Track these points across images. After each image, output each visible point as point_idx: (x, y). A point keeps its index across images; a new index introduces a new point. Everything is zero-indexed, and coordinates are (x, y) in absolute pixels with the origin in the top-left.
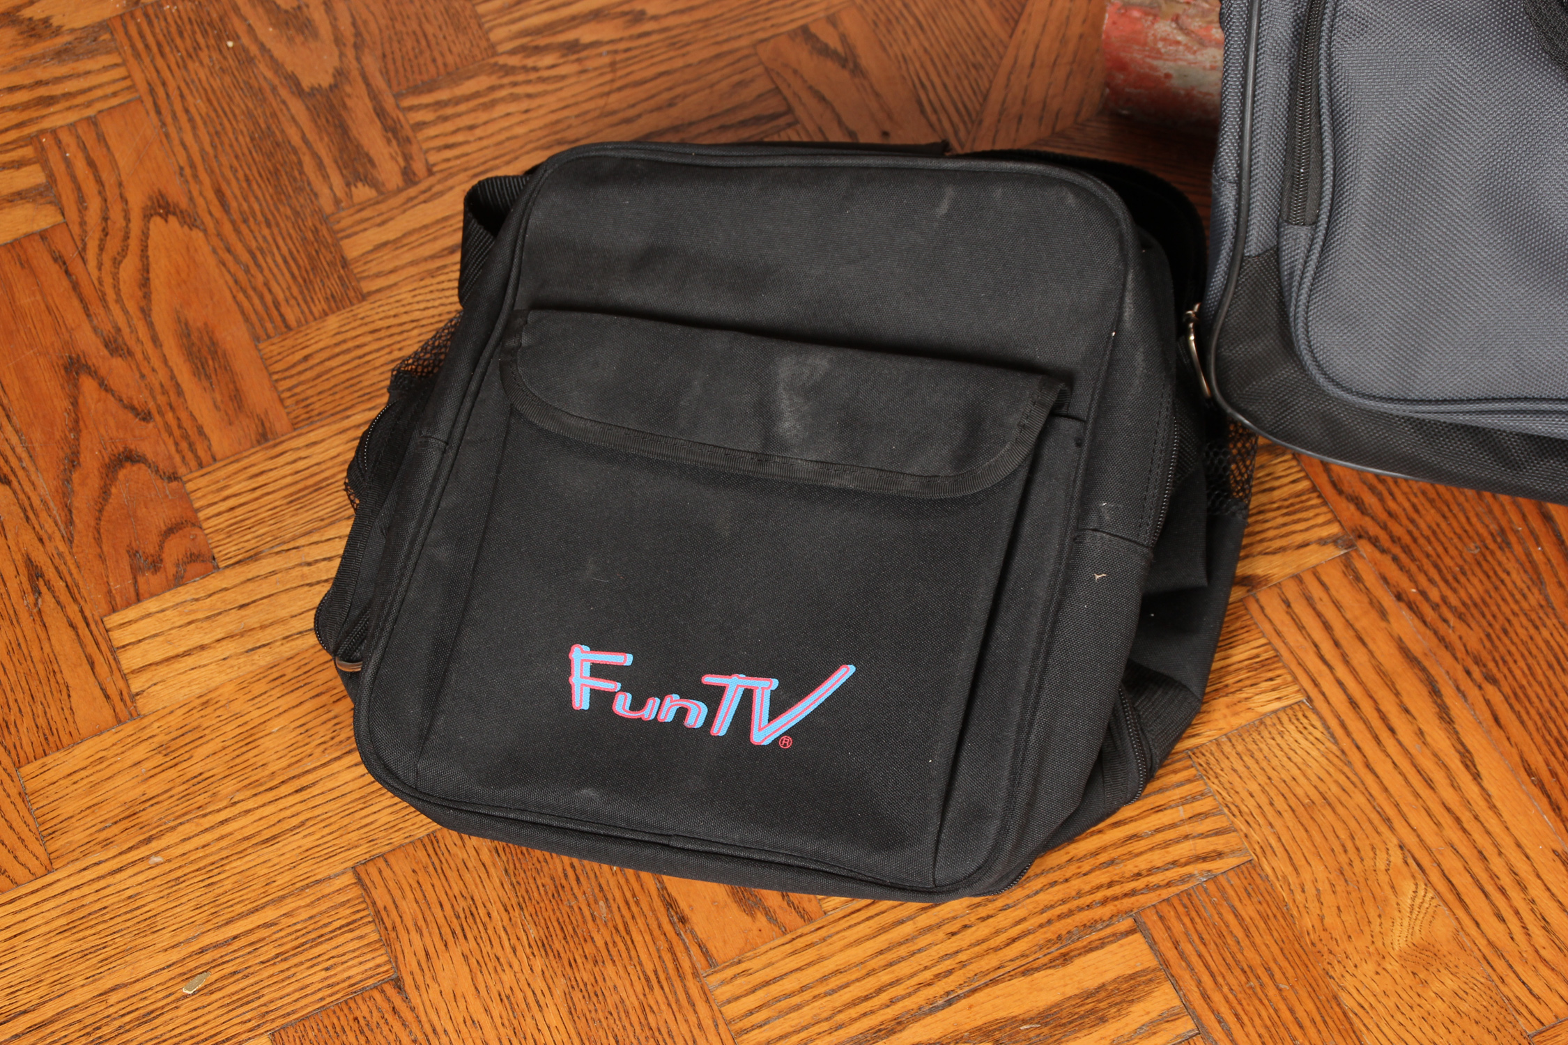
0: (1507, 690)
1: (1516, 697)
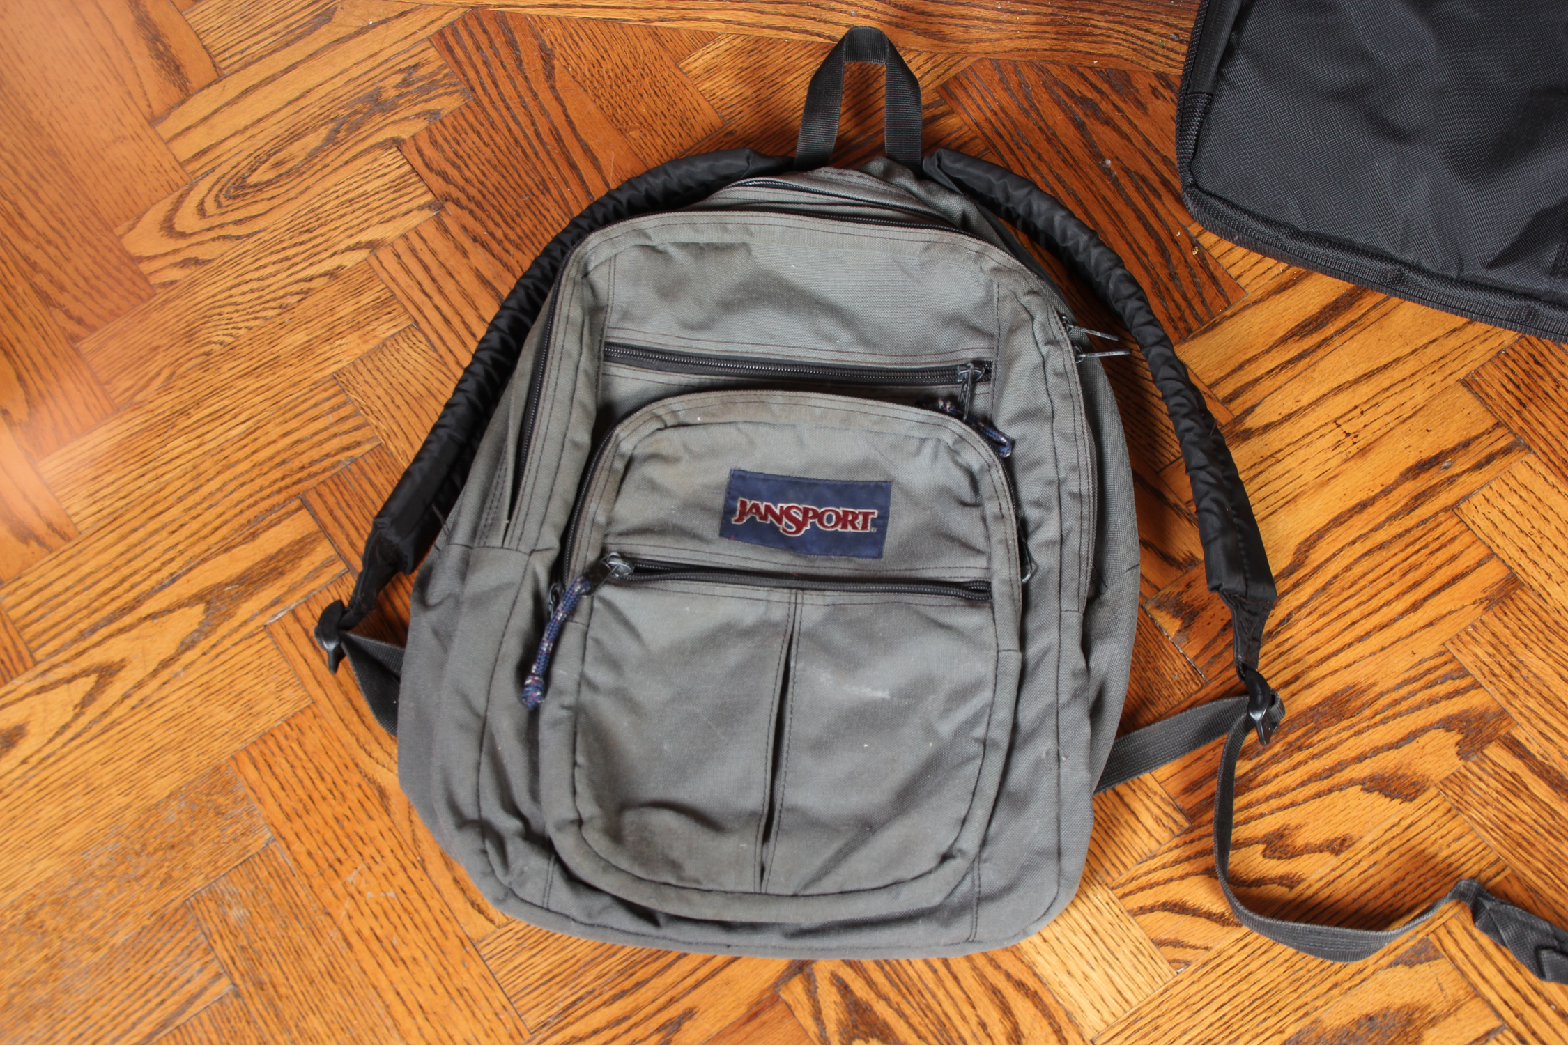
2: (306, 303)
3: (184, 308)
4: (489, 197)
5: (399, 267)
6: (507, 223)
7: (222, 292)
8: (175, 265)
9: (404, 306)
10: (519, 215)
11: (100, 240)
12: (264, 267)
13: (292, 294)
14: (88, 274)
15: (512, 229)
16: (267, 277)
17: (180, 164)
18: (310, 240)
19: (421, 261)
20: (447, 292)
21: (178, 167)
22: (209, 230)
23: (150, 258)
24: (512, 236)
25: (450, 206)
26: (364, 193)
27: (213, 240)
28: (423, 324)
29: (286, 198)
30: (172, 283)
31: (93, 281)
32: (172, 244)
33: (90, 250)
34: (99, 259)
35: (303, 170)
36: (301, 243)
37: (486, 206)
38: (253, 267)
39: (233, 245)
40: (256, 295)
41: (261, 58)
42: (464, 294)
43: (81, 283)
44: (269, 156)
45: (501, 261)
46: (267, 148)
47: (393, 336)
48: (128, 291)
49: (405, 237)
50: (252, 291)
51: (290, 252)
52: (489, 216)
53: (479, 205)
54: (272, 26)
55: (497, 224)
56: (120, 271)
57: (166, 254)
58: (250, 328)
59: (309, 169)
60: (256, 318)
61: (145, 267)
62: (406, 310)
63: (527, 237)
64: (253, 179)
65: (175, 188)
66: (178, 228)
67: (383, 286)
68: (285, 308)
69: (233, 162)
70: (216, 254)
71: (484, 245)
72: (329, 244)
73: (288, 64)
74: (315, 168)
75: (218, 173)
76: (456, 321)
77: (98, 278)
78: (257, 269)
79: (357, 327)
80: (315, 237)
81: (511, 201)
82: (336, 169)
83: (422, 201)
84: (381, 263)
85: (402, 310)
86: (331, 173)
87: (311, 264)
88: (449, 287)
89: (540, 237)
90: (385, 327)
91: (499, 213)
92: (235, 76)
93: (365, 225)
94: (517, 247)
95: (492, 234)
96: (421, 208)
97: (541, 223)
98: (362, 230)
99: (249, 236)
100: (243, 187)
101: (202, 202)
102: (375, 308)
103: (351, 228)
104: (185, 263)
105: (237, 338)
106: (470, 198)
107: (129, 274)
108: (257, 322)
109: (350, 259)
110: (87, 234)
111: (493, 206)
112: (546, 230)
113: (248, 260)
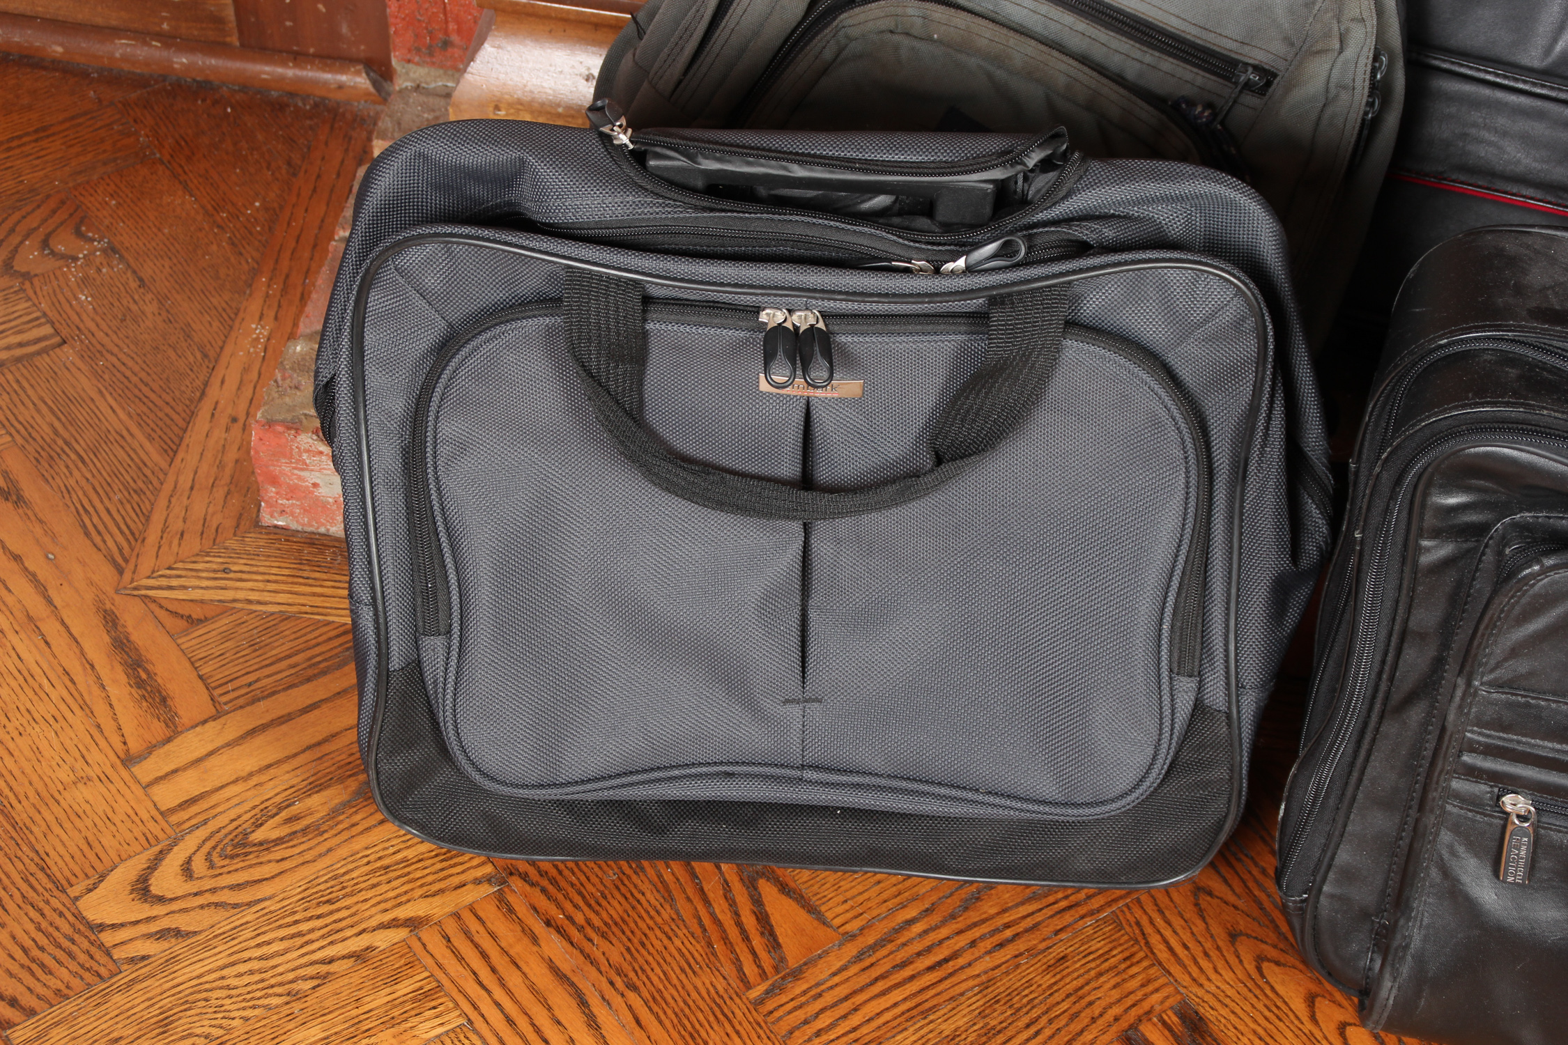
0: (646, 994)
1: (655, 1000)
2: (322, 991)
3: (159, 990)
4: (566, 872)
5: (448, 953)
6: (590, 906)
7: (210, 972)
8: (148, 936)
9: (453, 1000)
10: (605, 898)
11: (47, 902)
12: (268, 943)
13: (305, 978)
14: (28, 943)
15: (597, 913)
16: (272, 956)
17: (162, 813)
18: (331, 913)
19: (477, 946)
20: (510, 985)
21: (159, 817)
22: (196, 894)
23: (114, 926)
24: (597, 921)
25: (516, 883)
26: (405, 860)
27: (202, 907)
28: (479, 1023)
29: (301, 860)
30: (144, 958)
31: (35, 952)
32: (146, 910)
33: (33, 913)
34: (44, 925)
35: (324, 827)
36: (319, 917)
37: (563, 884)
38: (253, 943)
39: (227, 914)
40: (257, 977)
41: (274, 693)
42: (533, 989)
43: (19, 954)
44: (280, 810)
45: (582, 952)
46: (278, 799)
47: (438, 1036)
48: (82, 966)
49: (457, 916)
50: (251, 972)
51: (304, 927)
52: (566, 896)
53: (553, 882)
54: (289, 656)
55: (576, 906)
56: (73, 942)
57: (137, 922)
58: (246, 1019)
59: (331, 828)
60: (254, 1007)
61: (108, 938)
62: (457, 1005)
63: (616, 924)
64: (258, 835)
65: (153, 841)
66: (155, 890)
67: (426, 974)
68: (295, 996)
69: (232, 814)
70: (206, 924)
71: (559, 930)
72: (356, 919)
73: (309, 702)
74: (341, 827)
75: (212, 826)
76: (522, 1023)
77: (42, 949)
78: (258, 945)
79: (392, 1022)
80: (338, 910)
81: (594, 879)
82: (368, 829)
83: (479, 873)
84: (424, 945)
85: (451, 1005)
86: (362, 833)
87: (331, 943)
88: (514, 980)
89: (632, 925)
90: (429, 1024)
91: (580, 893)
92: (239, 712)
93: (404, 899)
94: (604, 936)
95: (570, 918)
96: (478, 882)
97: (633, 908)
98: (400, 904)
99: (250, 904)
100: (244, 845)
101: (189, 861)
102: (414, 1000)
103: (386, 901)
104: (161, 935)
105: (229, 1030)
106: (543, 874)
107: (85, 944)
108: (257, 1012)
109: (383, 940)
110: (31, 894)
111: (572, 885)
112: (641, 917)
113: (247, 934)
